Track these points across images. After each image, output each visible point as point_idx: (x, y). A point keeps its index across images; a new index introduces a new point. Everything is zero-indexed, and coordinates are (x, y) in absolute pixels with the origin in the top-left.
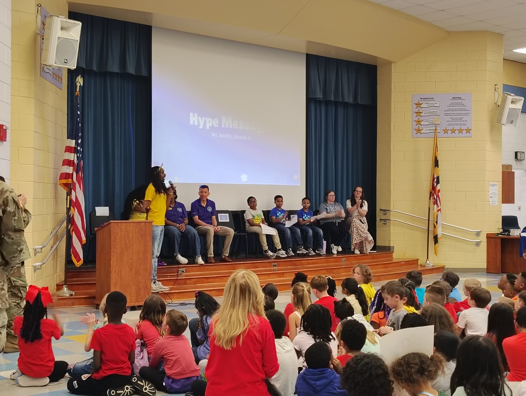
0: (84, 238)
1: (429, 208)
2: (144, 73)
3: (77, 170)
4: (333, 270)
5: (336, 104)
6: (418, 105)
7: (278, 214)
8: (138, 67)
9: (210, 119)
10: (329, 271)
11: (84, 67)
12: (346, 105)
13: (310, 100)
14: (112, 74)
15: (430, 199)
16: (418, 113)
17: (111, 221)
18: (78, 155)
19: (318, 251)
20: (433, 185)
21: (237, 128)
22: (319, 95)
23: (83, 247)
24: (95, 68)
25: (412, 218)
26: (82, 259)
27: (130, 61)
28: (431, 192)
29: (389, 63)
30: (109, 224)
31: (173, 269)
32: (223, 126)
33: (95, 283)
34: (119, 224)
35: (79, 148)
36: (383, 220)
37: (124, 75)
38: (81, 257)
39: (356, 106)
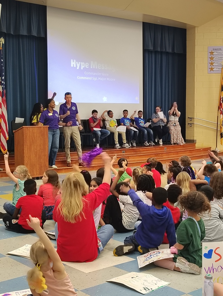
0: (7, 137)
1: (218, 116)
2: (42, 35)
3: (2, 95)
4: (158, 155)
5: (161, 53)
6: (212, 53)
7: (125, 121)
8: (39, 32)
9: (83, 63)
10: (157, 155)
11: (6, 32)
12: (167, 53)
13: (145, 51)
14: (23, 36)
15: (218, 111)
16: (212, 58)
17: (23, 127)
18: (2, 86)
19: (150, 143)
20: (220, 102)
21: (100, 68)
22: (151, 48)
23: (7, 142)
24: (12, 33)
25: (208, 123)
26: (7, 149)
27: (33, 29)
28: (219, 107)
29: (194, 28)
30: (22, 128)
31: (62, 155)
32: (92, 67)
33: (14, 164)
34: (29, 128)
35: (3, 82)
36: (190, 124)
37: (30, 37)
38: (6, 148)
39: (173, 54)
